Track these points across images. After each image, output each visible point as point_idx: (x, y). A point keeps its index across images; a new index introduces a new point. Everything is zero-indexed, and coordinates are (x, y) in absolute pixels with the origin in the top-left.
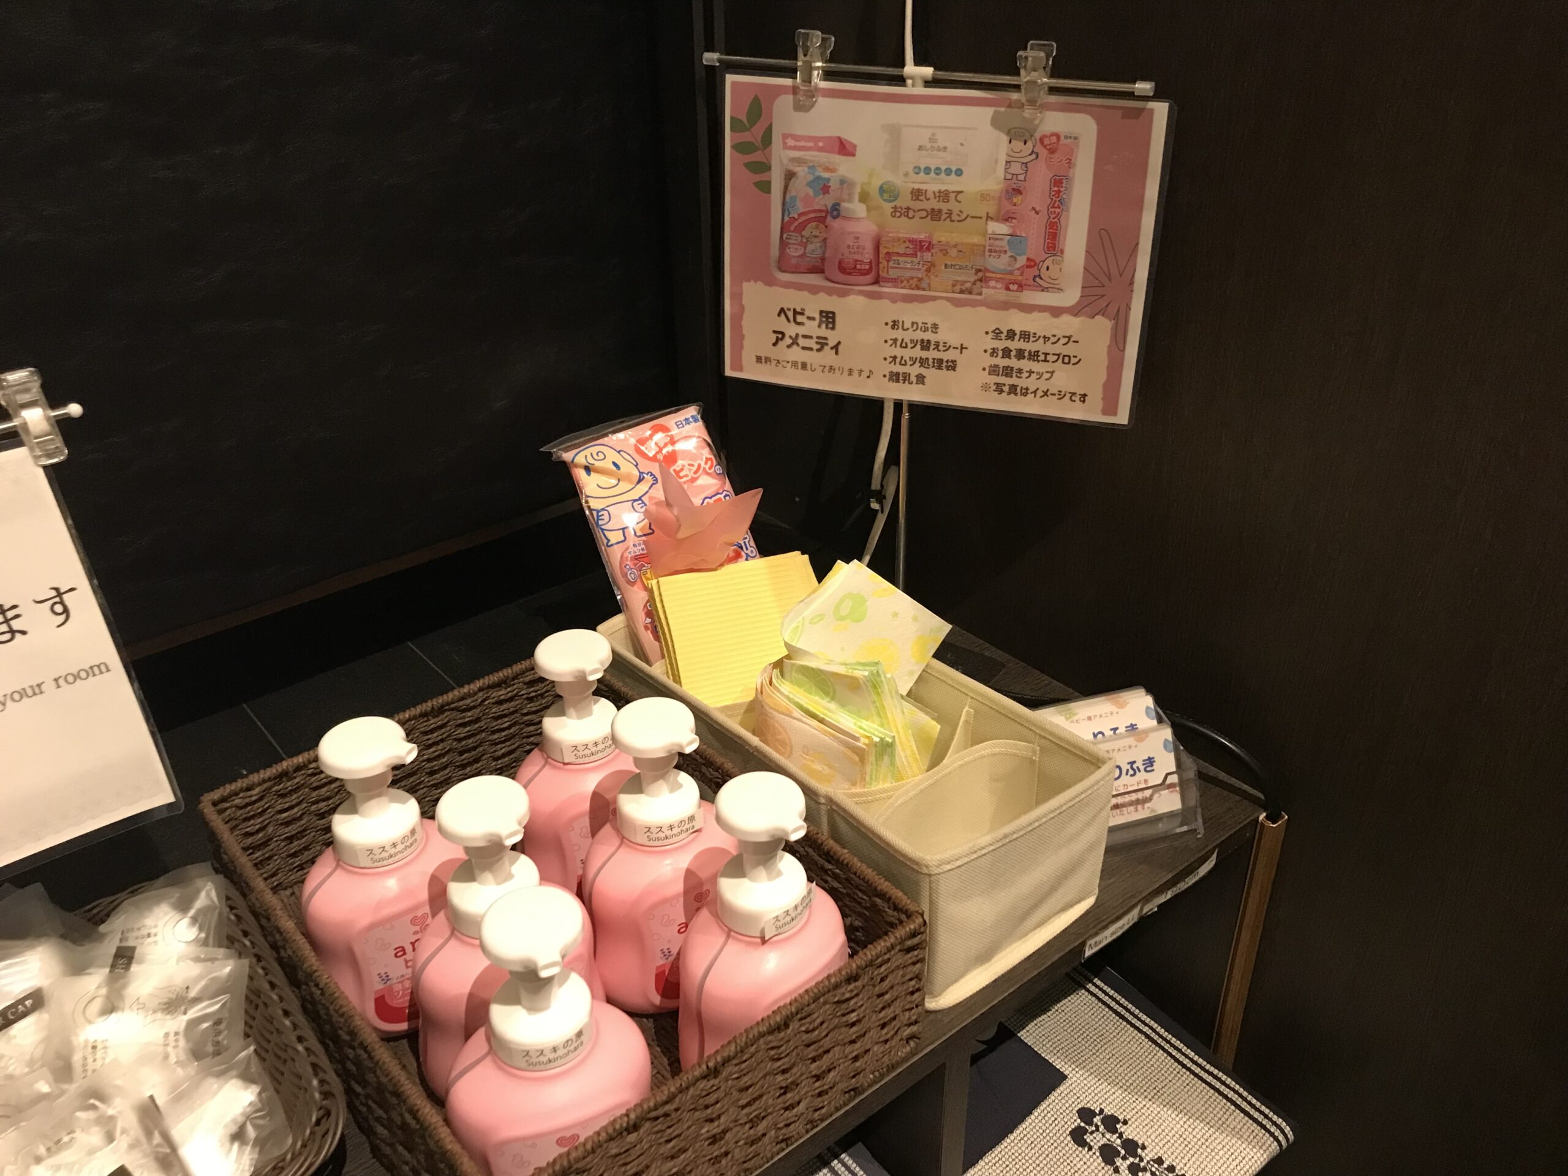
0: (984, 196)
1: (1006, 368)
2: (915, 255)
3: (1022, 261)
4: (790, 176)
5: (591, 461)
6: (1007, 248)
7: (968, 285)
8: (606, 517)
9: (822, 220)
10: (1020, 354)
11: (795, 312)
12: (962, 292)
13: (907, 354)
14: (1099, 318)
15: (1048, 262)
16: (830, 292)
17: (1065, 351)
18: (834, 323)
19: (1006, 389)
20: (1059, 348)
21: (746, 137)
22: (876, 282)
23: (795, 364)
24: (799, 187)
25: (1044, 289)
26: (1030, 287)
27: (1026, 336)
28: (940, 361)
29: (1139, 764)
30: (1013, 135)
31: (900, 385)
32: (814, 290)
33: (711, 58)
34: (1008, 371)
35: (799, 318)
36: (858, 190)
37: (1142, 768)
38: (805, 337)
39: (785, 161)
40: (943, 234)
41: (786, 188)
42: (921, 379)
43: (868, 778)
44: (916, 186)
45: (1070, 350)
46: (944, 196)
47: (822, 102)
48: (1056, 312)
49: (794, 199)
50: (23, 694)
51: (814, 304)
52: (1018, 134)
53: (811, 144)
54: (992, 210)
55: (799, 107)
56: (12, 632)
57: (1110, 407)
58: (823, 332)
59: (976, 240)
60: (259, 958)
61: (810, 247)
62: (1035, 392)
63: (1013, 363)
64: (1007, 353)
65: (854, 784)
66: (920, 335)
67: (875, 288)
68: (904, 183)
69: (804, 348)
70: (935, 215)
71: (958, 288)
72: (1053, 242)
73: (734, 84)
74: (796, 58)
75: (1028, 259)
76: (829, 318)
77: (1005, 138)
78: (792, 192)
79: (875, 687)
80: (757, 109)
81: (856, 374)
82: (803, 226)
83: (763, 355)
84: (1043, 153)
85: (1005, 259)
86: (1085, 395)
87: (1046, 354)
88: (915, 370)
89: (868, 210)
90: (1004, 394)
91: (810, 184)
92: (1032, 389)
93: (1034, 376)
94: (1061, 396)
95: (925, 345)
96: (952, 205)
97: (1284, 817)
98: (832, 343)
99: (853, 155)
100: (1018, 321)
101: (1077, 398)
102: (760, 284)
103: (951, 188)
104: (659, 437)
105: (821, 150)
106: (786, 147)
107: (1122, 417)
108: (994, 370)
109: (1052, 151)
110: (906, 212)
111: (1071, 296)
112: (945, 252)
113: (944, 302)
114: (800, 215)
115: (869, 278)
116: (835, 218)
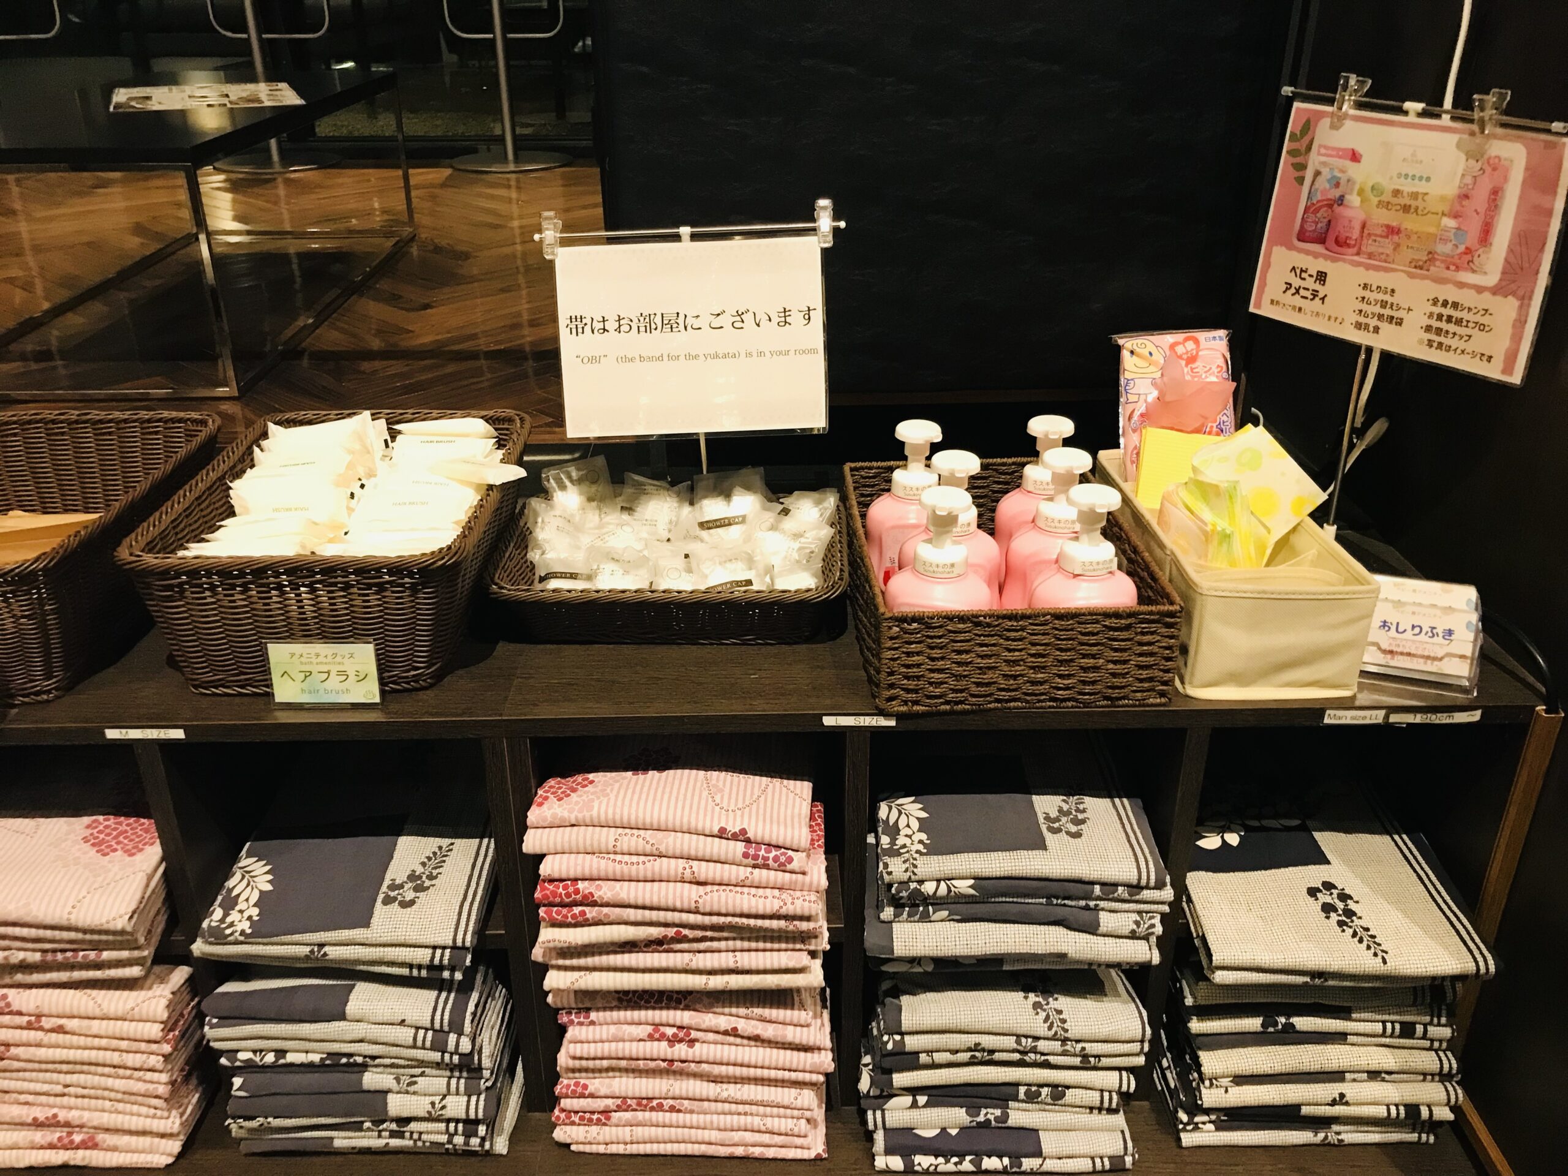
0: (1443, 198)
1: (1437, 329)
2: (1387, 237)
3: (1462, 248)
4: (1317, 173)
5: (1135, 347)
6: (1452, 237)
7: (1421, 263)
8: (1132, 385)
9: (1330, 206)
10: (1449, 319)
11: (1302, 271)
12: (1416, 267)
13: (1370, 309)
14: (1510, 298)
15: (1480, 251)
16: (1326, 258)
17: (1482, 320)
18: (1324, 281)
19: (1435, 345)
20: (1478, 318)
21: (1295, 145)
22: (1358, 254)
23: (1294, 308)
24: (1322, 183)
25: (1474, 271)
26: (1466, 270)
27: (1455, 305)
28: (1392, 318)
29: (1440, 630)
30: (1469, 155)
31: (1361, 332)
32: (1316, 256)
33: (1287, 90)
34: (1439, 331)
35: (1304, 275)
36: (1357, 187)
37: (1441, 635)
38: (1304, 288)
39: (1317, 164)
40: (1409, 223)
41: (1313, 182)
42: (1376, 330)
43: (1210, 556)
44: (1397, 187)
45: (1485, 320)
46: (1415, 196)
47: (1348, 123)
48: (1480, 289)
49: (1317, 190)
50: (781, 353)
51: (1315, 266)
52: (1474, 155)
53: (1334, 153)
54: (1446, 208)
55: (1333, 127)
56: (785, 322)
57: (1508, 369)
58: (1317, 287)
59: (1432, 230)
60: (840, 532)
61: (1319, 225)
62: (1455, 350)
63: (1443, 325)
64: (1440, 317)
65: (1200, 558)
66: (1381, 297)
67: (1356, 258)
68: (1389, 186)
69: (1302, 297)
70: (1406, 209)
71: (1413, 264)
72: (1486, 234)
73: (1298, 109)
74: (1336, 93)
75: (1467, 248)
76: (1322, 277)
77: (1463, 157)
78: (1317, 185)
79: (1231, 497)
80: (1307, 127)
81: (1333, 319)
82: (1317, 211)
83: (1276, 299)
84: (1488, 170)
85: (1450, 246)
86: (1490, 357)
87: (1468, 322)
88: (1373, 322)
89: (1362, 201)
90: (1433, 349)
91: (1329, 181)
92: (1453, 347)
93: (1457, 337)
94: (1474, 354)
95: (1384, 304)
96: (1419, 203)
97: (1557, 713)
98: (1321, 295)
99: (1359, 161)
100: (1451, 293)
101: (1485, 358)
102: (1284, 248)
103: (1421, 190)
104: (1190, 345)
105: (1340, 157)
106: (1319, 154)
107: (1516, 378)
108: (1428, 329)
109: (1494, 169)
110: (1387, 205)
111: (1492, 279)
112: (1408, 237)
113: (1402, 274)
114: (1318, 202)
115: (1355, 250)
116: (1339, 205)
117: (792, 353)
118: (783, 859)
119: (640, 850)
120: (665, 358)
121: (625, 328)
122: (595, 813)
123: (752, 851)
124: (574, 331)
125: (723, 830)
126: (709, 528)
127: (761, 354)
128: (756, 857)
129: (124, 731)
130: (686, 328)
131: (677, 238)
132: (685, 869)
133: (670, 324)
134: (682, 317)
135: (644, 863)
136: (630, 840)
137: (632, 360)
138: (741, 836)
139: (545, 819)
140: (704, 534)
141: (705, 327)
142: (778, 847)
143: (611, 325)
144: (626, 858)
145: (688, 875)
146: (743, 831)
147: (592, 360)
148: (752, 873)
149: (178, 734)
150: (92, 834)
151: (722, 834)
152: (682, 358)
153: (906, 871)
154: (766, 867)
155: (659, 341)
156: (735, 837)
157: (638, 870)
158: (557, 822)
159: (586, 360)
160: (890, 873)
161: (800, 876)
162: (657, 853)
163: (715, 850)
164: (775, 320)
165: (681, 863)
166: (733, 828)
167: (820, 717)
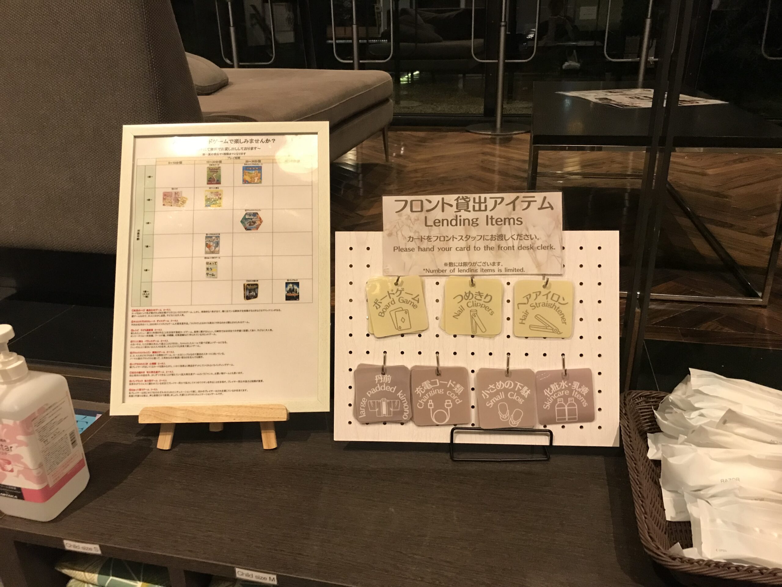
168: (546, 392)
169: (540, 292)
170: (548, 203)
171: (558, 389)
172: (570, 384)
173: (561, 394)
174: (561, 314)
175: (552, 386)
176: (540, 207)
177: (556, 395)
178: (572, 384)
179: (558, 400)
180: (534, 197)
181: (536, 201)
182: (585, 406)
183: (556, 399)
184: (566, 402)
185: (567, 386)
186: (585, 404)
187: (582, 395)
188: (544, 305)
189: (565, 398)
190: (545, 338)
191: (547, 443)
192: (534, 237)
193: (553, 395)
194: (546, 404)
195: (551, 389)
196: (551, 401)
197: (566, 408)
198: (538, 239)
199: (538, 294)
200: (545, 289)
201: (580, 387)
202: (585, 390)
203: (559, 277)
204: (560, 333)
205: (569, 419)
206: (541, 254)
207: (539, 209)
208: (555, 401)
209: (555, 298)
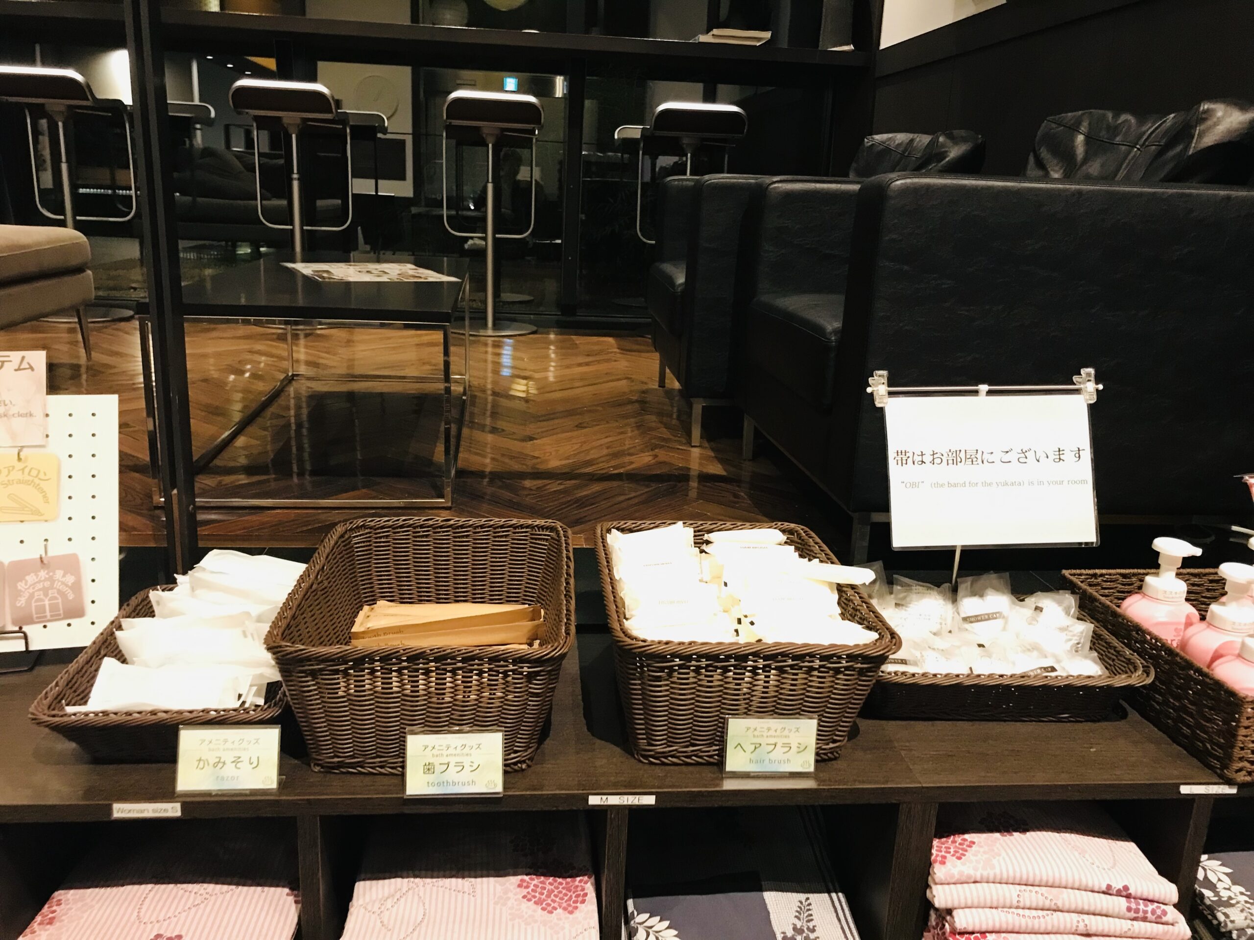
50: (1056, 483)
56: (1060, 459)
117: (1065, 483)
118: (1159, 912)
119: (1041, 905)
120: (967, 484)
121: (937, 461)
122: (998, 871)
123: (1133, 906)
124: (900, 462)
125: (1109, 887)
126: (971, 622)
127: (1041, 483)
128: (1137, 911)
129: (604, 797)
130: (983, 462)
131: (976, 393)
132: (1078, 922)
133: (972, 459)
134: (980, 453)
135: (1044, 917)
136: (1031, 896)
137: (942, 485)
138: (1125, 893)
139: (953, 876)
140: (967, 626)
141: (998, 462)
142: (1152, 901)
143: (928, 458)
144: (1027, 912)
145: (1082, 928)
146: (1126, 888)
147: (914, 485)
148: (1133, 925)
149: (650, 800)
150: (528, 893)
151: (1107, 892)
152: (980, 484)
153: (1246, 919)
154: (1145, 919)
155: (964, 471)
156: (1119, 894)
157: (1039, 923)
158: (964, 879)
159: (908, 485)
160: (1232, 922)
161: (1170, 927)
162: (1055, 907)
163: (1105, 905)
164: (1052, 457)
165: (1074, 916)
166: (1117, 885)
167: (1177, 786)
168: (21, 586)
169: (13, 467)
170: (29, 364)
171: (36, 580)
172: (51, 574)
173: (40, 586)
174: (42, 491)
175: (27, 578)
176: (17, 367)
177: (33, 588)
178: (54, 574)
179: (36, 594)
180: (9, 356)
181: (11, 361)
182: (71, 598)
183: (33, 593)
184: (46, 595)
185: (47, 576)
186: (71, 596)
187: (67, 586)
188: (20, 482)
189: (45, 591)
190: (22, 522)
191: (23, 648)
192: (9, 403)
193: (28, 588)
194: (20, 601)
195: (26, 582)
196: (27, 595)
197: (47, 603)
198: (14, 405)
199: (11, 468)
200: (20, 463)
201: (64, 576)
202: (70, 579)
203: (41, 450)
204: (42, 515)
205: (51, 616)
206: (17, 423)
207: (16, 370)
208: (32, 596)
209: (34, 473)
